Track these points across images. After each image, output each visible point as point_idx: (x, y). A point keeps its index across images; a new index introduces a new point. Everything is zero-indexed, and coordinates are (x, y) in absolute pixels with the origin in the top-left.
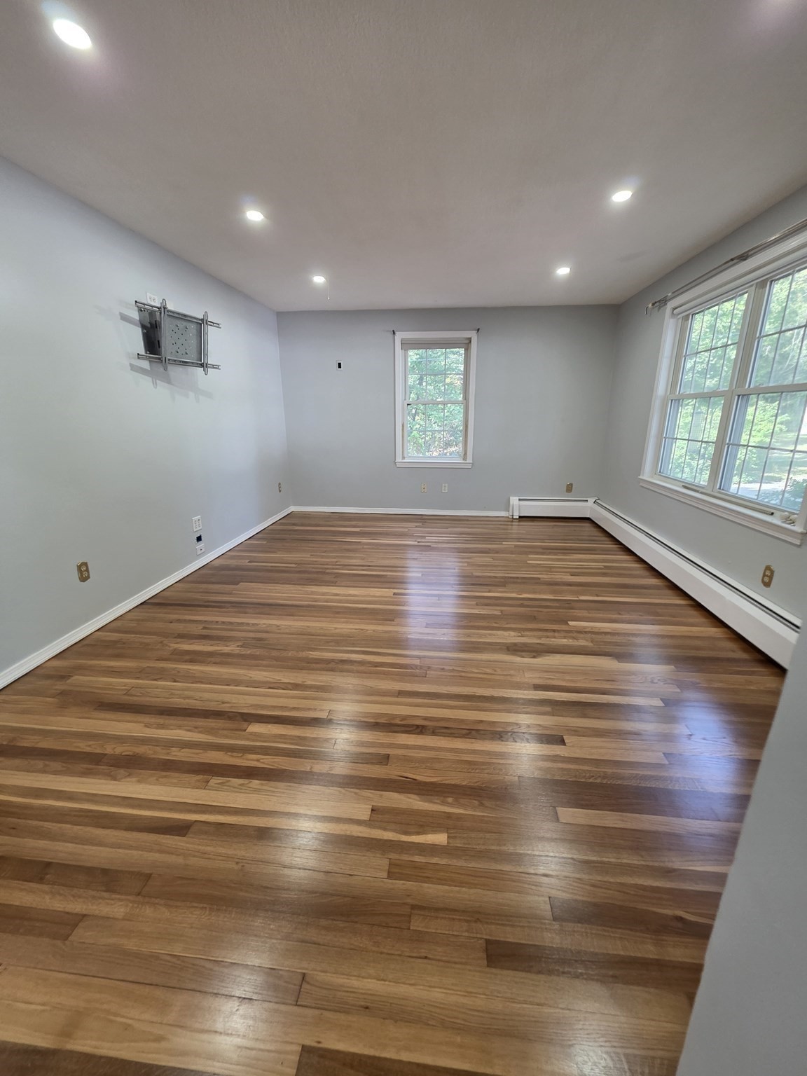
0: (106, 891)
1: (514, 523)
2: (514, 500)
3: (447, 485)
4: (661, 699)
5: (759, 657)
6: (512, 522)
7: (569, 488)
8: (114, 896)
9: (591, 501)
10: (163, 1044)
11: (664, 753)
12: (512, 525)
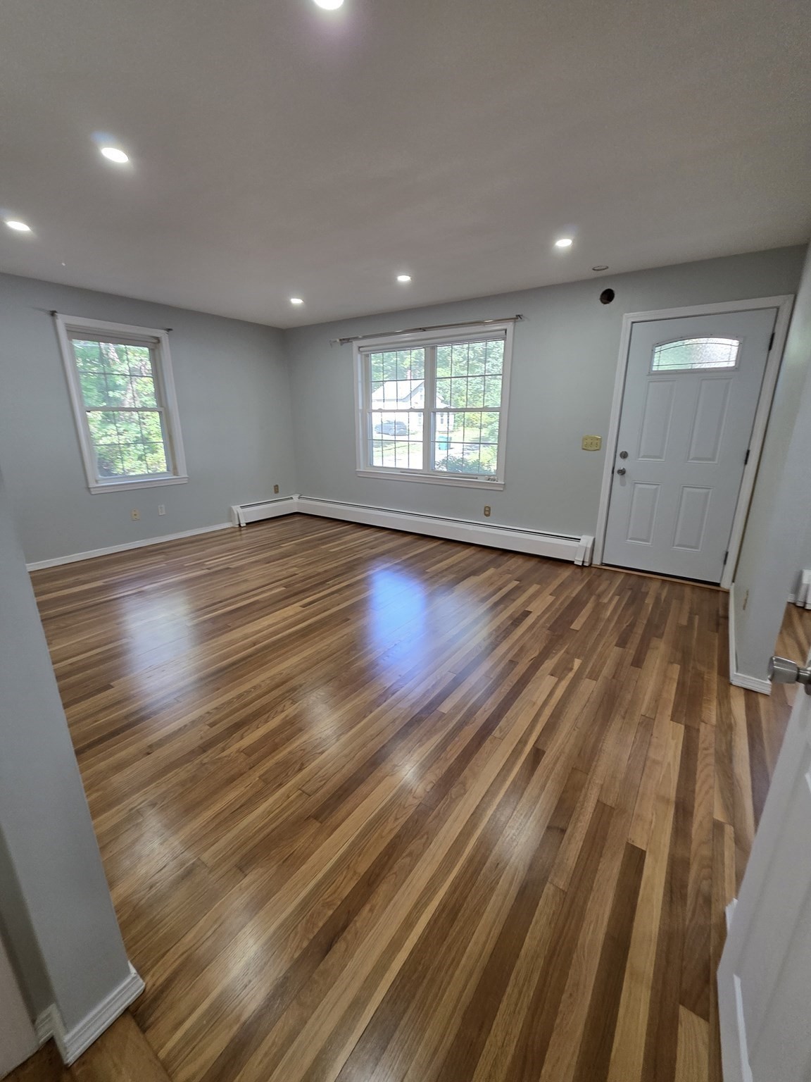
0: (581, 791)
1: (243, 532)
2: (237, 509)
3: (163, 506)
4: (515, 580)
5: (500, 552)
6: (240, 531)
7: (276, 489)
8: (586, 786)
9: (295, 497)
10: (672, 763)
11: (550, 595)
12: (241, 535)
